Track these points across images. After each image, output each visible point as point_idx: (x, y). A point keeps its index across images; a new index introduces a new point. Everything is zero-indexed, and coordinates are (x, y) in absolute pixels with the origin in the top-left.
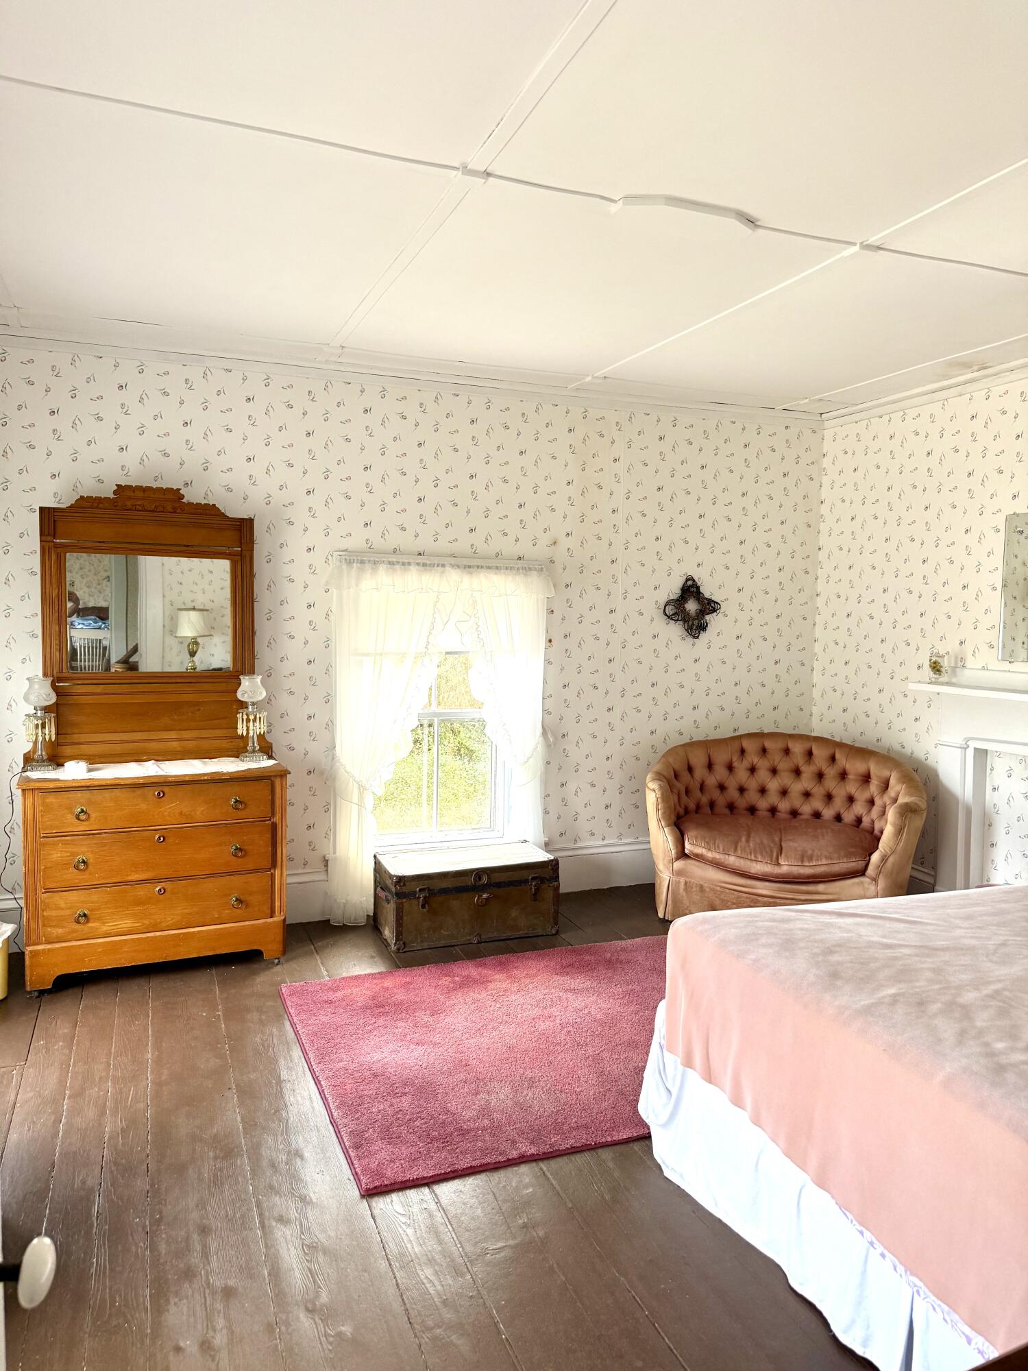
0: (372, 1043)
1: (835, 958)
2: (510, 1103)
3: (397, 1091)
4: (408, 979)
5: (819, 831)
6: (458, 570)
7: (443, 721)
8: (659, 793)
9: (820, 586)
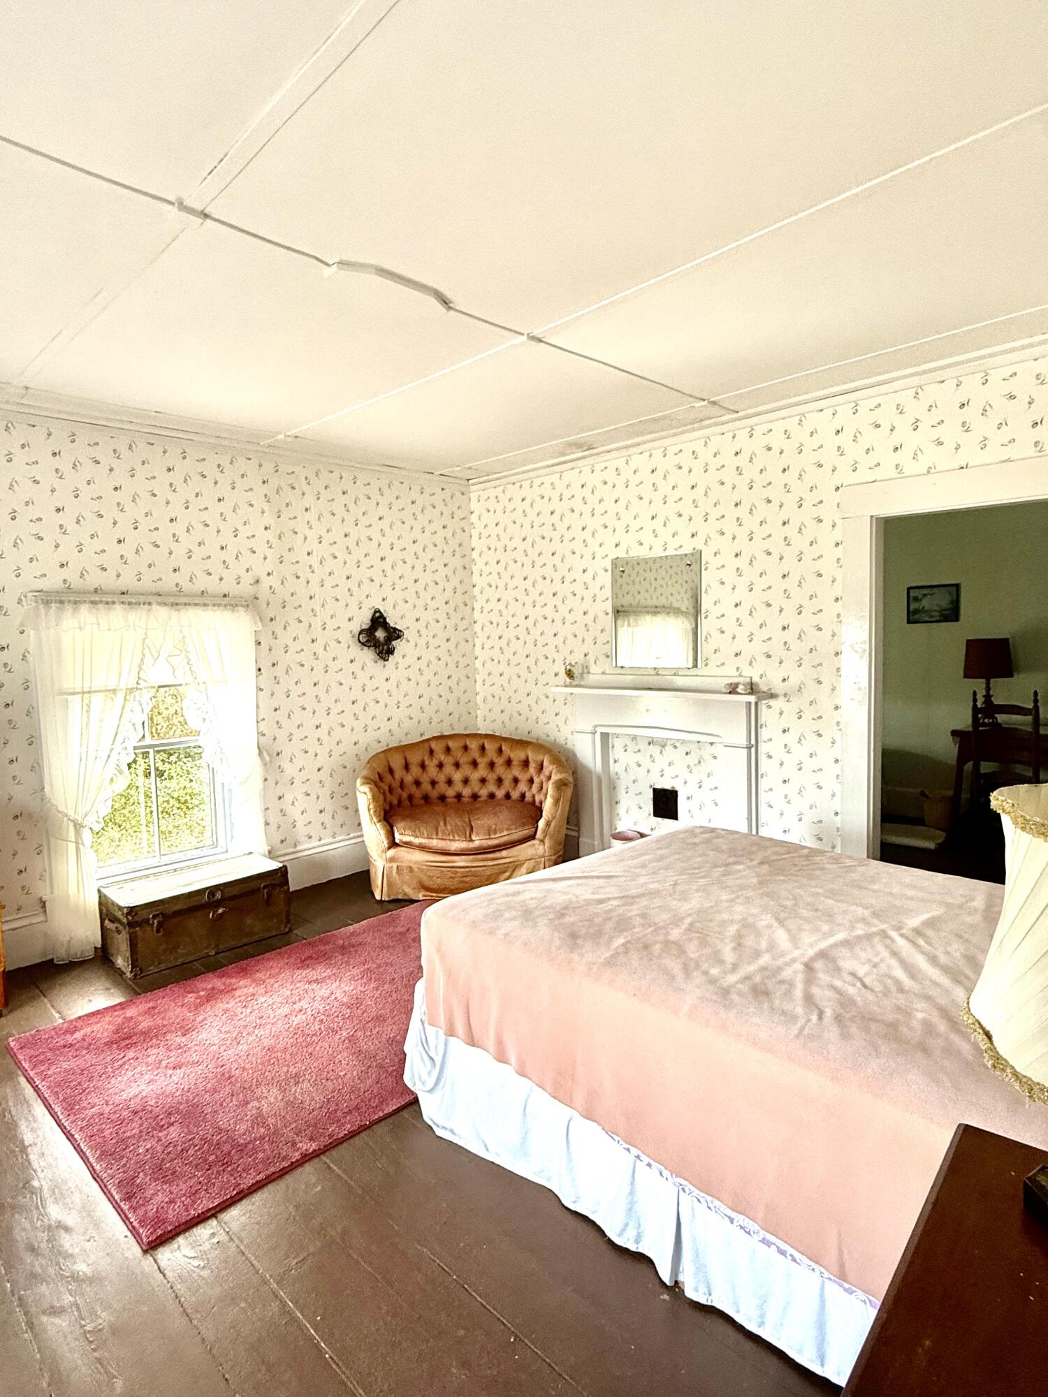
0: (125, 1078)
1: (567, 919)
2: (282, 1105)
3: (162, 1123)
4: (151, 1004)
5: (497, 809)
6: (166, 608)
7: (158, 752)
8: (370, 796)
9: (477, 615)
